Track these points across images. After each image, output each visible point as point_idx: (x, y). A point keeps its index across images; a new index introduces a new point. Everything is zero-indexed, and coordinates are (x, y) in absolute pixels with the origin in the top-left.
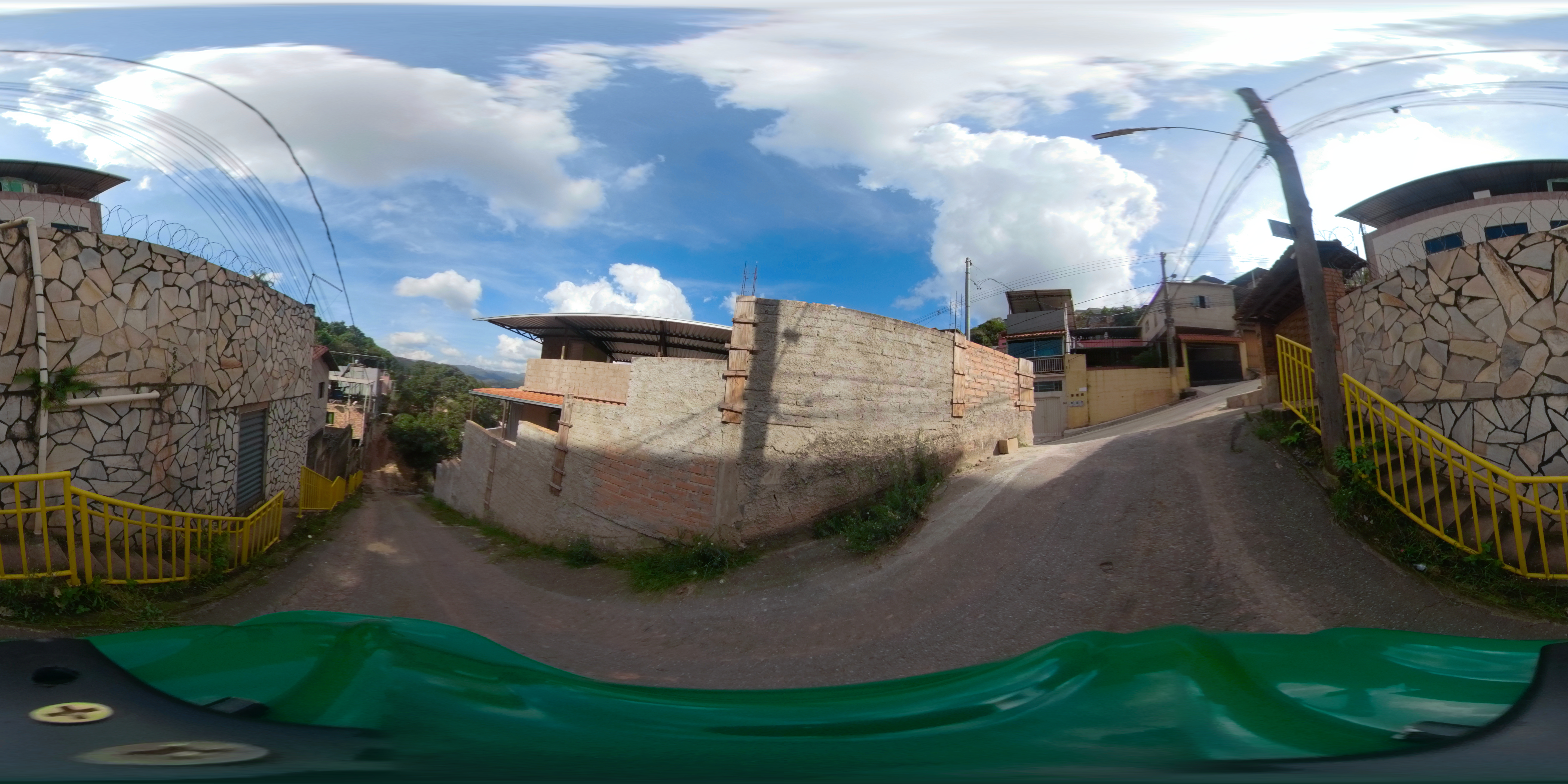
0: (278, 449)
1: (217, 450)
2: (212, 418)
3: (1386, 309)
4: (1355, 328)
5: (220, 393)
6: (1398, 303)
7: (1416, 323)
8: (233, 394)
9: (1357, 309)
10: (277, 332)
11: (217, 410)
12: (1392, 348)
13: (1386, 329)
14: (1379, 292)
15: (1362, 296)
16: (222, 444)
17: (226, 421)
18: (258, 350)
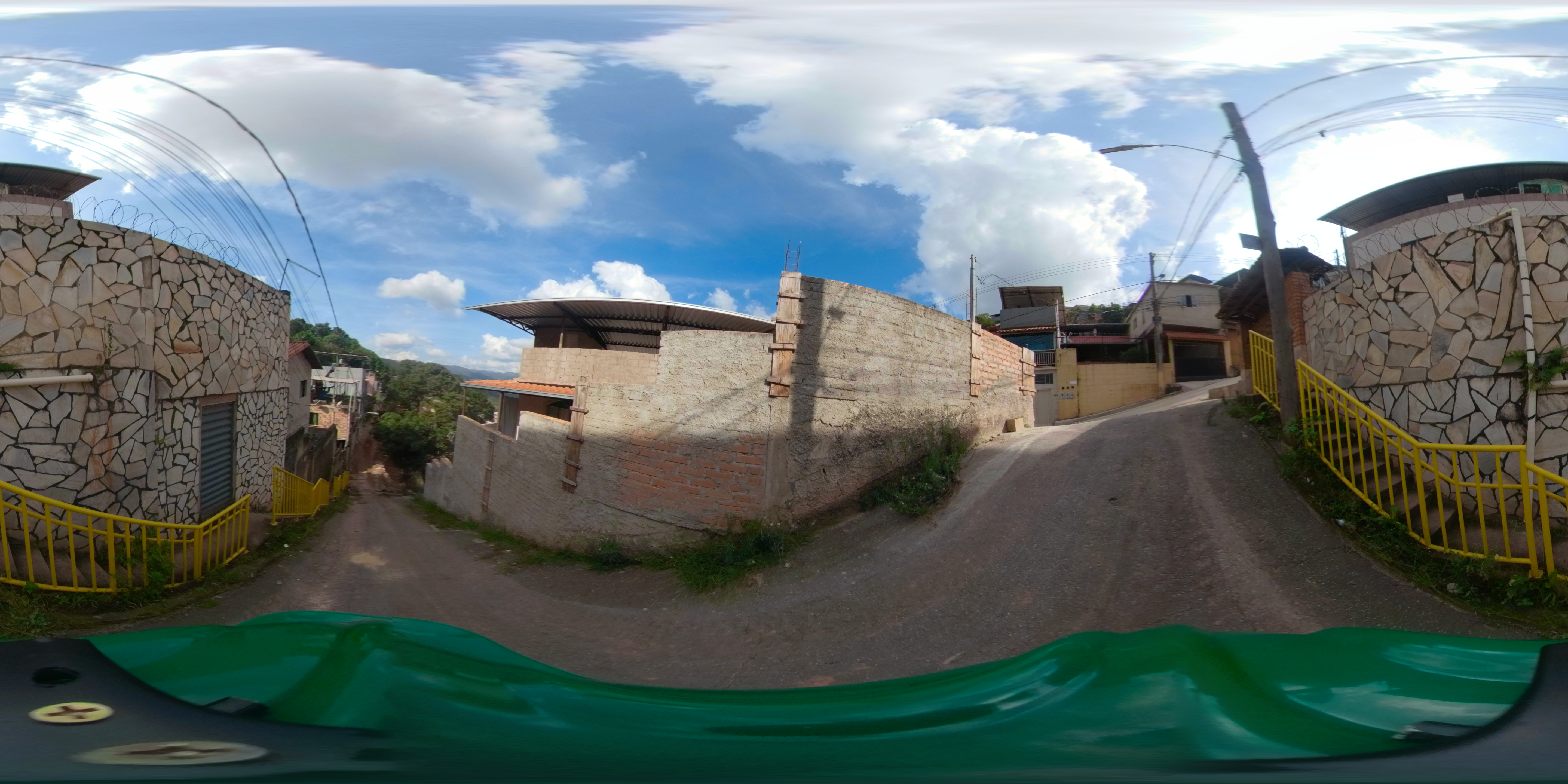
0: (250, 449)
1: (173, 446)
2: (165, 409)
5: (174, 381)
7: (1364, 318)
8: (190, 383)
10: (245, 316)
11: (171, 400)
16: (178, 439)
17: (183, 413)
18: (221, 334)
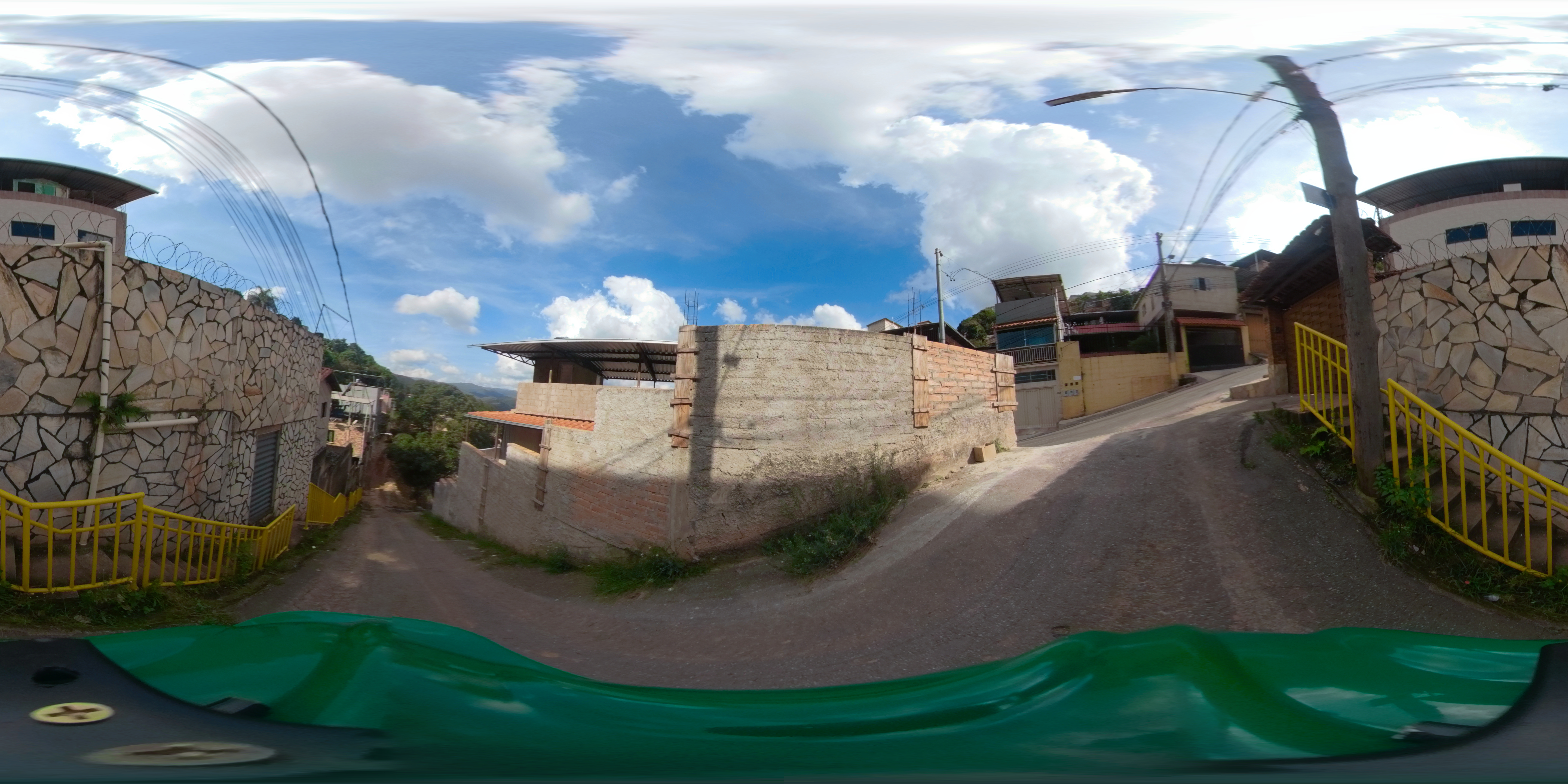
3: (1430, 302)
4: (1388, 320)
6: (1447, 297)
7: (1467, 323)
9: (1392, 298)
12: (1434, 348)
13: (1429, 325)
14: (1423, 282)
15: (1400, 283)
